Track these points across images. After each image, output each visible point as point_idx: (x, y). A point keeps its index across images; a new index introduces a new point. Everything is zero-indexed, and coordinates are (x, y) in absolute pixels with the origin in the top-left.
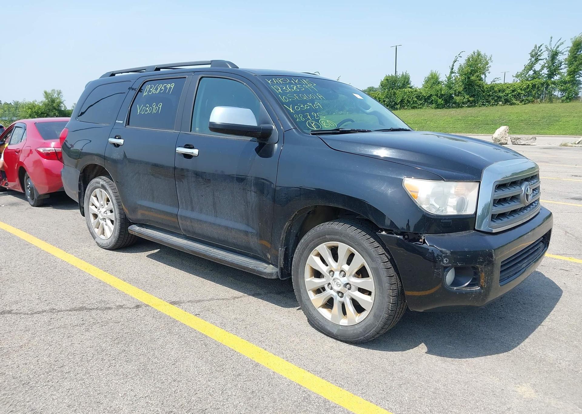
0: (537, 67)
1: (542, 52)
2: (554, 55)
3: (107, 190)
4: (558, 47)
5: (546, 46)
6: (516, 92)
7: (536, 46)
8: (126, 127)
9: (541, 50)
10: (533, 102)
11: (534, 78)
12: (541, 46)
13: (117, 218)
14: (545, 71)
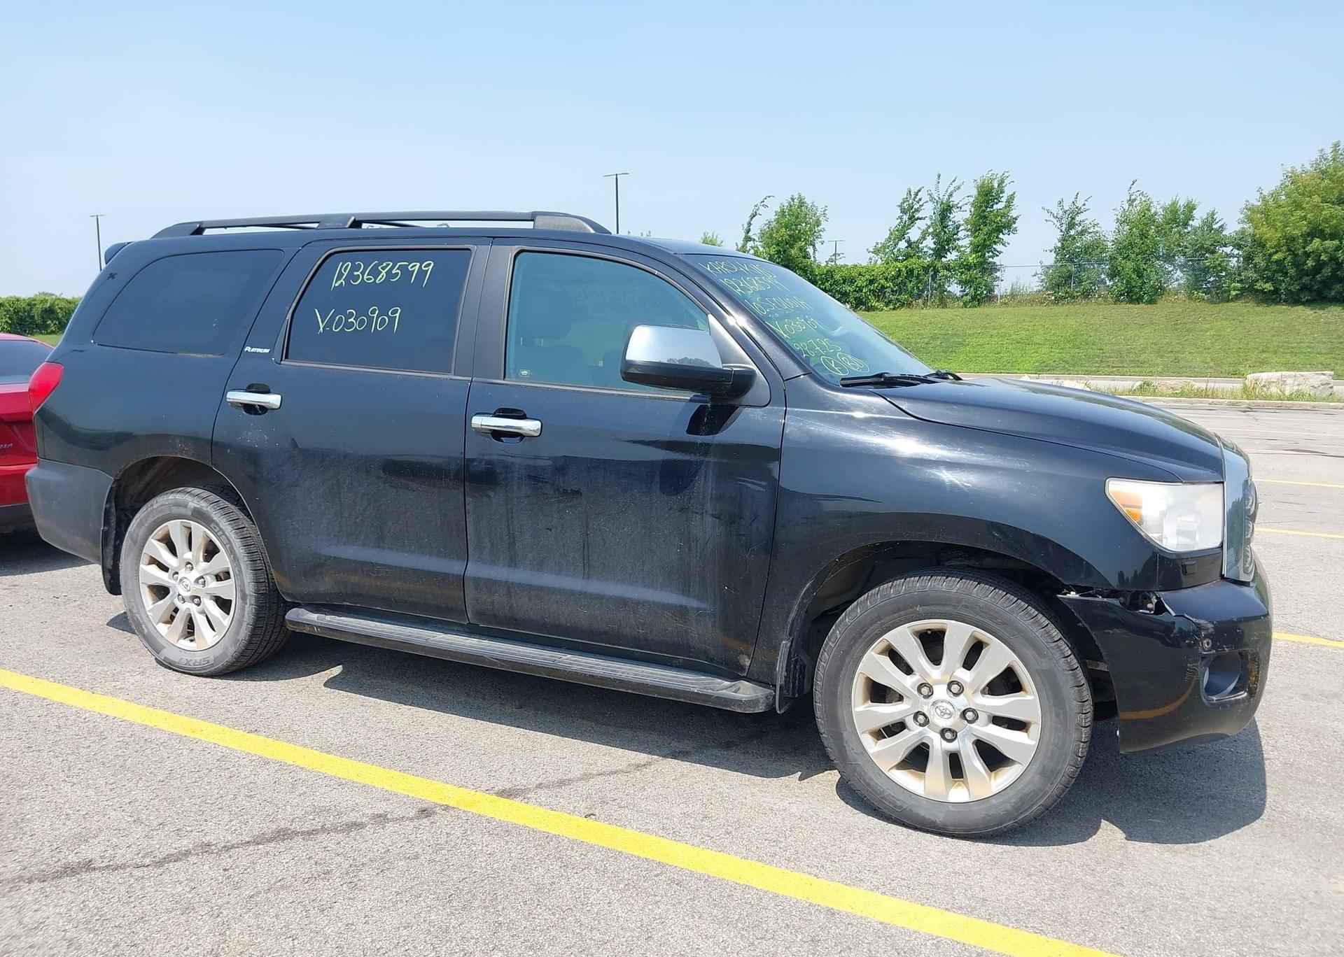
0: (914, 234)
1: (921, 203)
2: (945, 212)
3: (213, 521)
4: (951, 195)
5: (929, 192)
6: (876, 285)
7: (910, 192)
8: (282, 362)
9: (920, 200)
10: (909, 305)
11: (908, 256)
12: (919, 191)
13: (247, 592)
14: (929, 243)
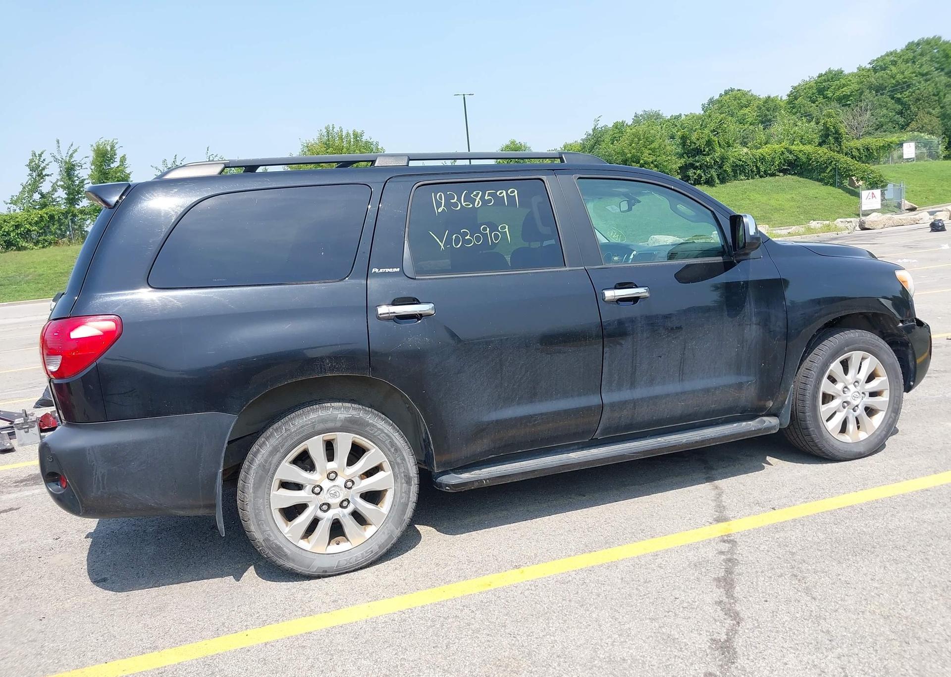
0: (46, 187)
1: (46, 162)
2: (69, 170)
3: (364, 425)
4: (71, 156)
5: (52, 155)
6: (22, 229)
7: (35, 154)
8: (416, 278)
9: (44, 160)
10: (56, 243)
11: (44, 206)
12: (42, 153)
14: (61, 194)
